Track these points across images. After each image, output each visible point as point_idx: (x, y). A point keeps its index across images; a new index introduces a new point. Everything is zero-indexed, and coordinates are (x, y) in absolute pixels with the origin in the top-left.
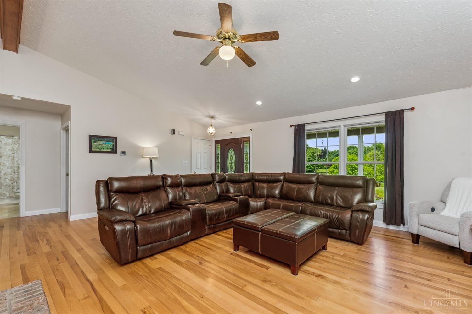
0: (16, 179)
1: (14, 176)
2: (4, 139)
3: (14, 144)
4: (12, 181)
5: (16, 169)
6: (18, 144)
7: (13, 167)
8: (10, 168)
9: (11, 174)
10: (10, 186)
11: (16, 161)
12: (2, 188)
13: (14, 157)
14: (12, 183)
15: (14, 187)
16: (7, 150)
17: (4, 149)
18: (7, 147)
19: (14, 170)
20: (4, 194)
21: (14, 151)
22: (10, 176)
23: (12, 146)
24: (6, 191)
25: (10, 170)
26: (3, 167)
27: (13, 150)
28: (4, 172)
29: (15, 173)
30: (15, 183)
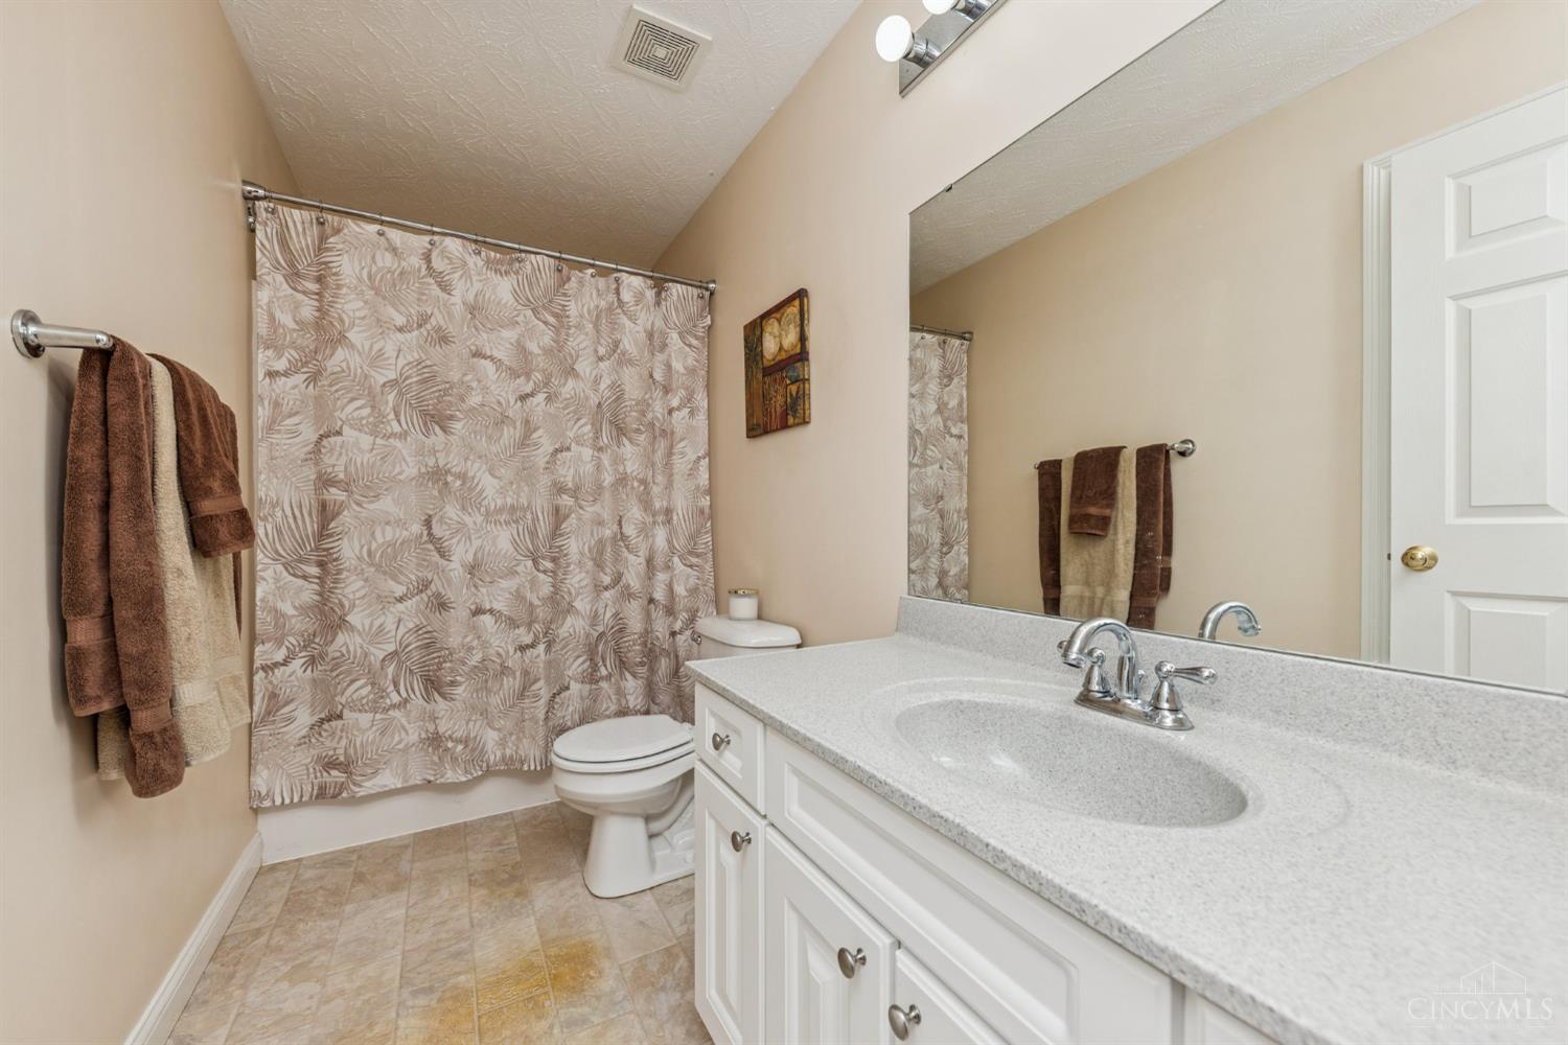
0: (542, 613)
1: (533, 582)
2: (465, 263)
3: (529, 313)
4: (522, 630)
5: (543, 528)
6: (556, 316)
7: (524, 509)
8: (504, 517)
9: (513, 573)
10: (505, 670)
11: (541, 462)
12: (460, 690)
13: (529, 428)
14: (522, 648)
15: (536, 680)
16: (487, 363)
17: (465, 353)
18: (484, 341)
19: (533, 534)
20: (465, 741)
21: (528, 376)
22: (504, 584)
23: (518, 330)
24: (484, 713)
25: (503, 540)
26: (464, 508)
27: (521, 367)
28: (470, 557)
29: (535, 562)
30: (541, 648)
